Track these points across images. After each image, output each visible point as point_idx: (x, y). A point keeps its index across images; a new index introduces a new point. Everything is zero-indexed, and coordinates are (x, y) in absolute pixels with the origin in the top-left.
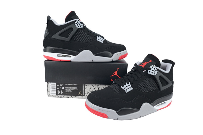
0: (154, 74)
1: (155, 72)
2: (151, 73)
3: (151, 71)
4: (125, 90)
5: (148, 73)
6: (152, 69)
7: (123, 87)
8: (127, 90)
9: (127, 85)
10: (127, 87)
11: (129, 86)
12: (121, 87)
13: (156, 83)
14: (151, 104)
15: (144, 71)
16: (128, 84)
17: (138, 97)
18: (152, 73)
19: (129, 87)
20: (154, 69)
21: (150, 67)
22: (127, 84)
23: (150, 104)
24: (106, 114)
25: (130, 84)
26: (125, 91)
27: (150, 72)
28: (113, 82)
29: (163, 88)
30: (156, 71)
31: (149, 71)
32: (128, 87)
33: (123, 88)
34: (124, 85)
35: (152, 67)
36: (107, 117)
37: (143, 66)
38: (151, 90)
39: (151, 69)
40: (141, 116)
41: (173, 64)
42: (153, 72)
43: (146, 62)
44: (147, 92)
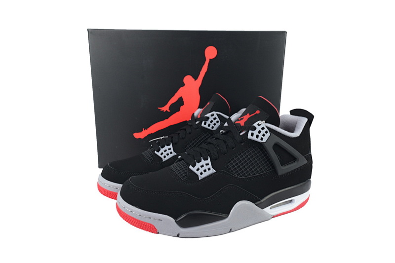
0: (262, 139)
1: (264, 135)
2: (254, 138)
3: (256, 133)
4: (198, 173)
5: (249, 136)
6: (259, 128)
7: (194, 167)
8: (201, 174)
9: (203, 162)
10: (202, 166)
11: (207, 164)
12: (191, 167)
13: (266, 158)
14: (257, 203)
15: (241, 134)
16: (205, 160)
17: (226, 187)
18: (257, 137)
19: (208, 167)
20: (263, 129)
21: (254, 125)
22: (203, 160)
23: (254, 202)
24: (153, 224)
25: (209, 161)
26: (197, 176)
27: (252, 135)
28: (179, 157)
29: (283, 170)
30: (266, 132)
31: (250, 132)
32: (206, 167)
33: (194, 169)
34: (197, 164)
35: (259, 125)
36: (156, 230)
37: (242, 123)
38: (257, 173)
39: (255, 129)
40: (232, 230)
41: (310, 117)
42: (260, 136)
43: (248, 114)
44: (248, 178)
